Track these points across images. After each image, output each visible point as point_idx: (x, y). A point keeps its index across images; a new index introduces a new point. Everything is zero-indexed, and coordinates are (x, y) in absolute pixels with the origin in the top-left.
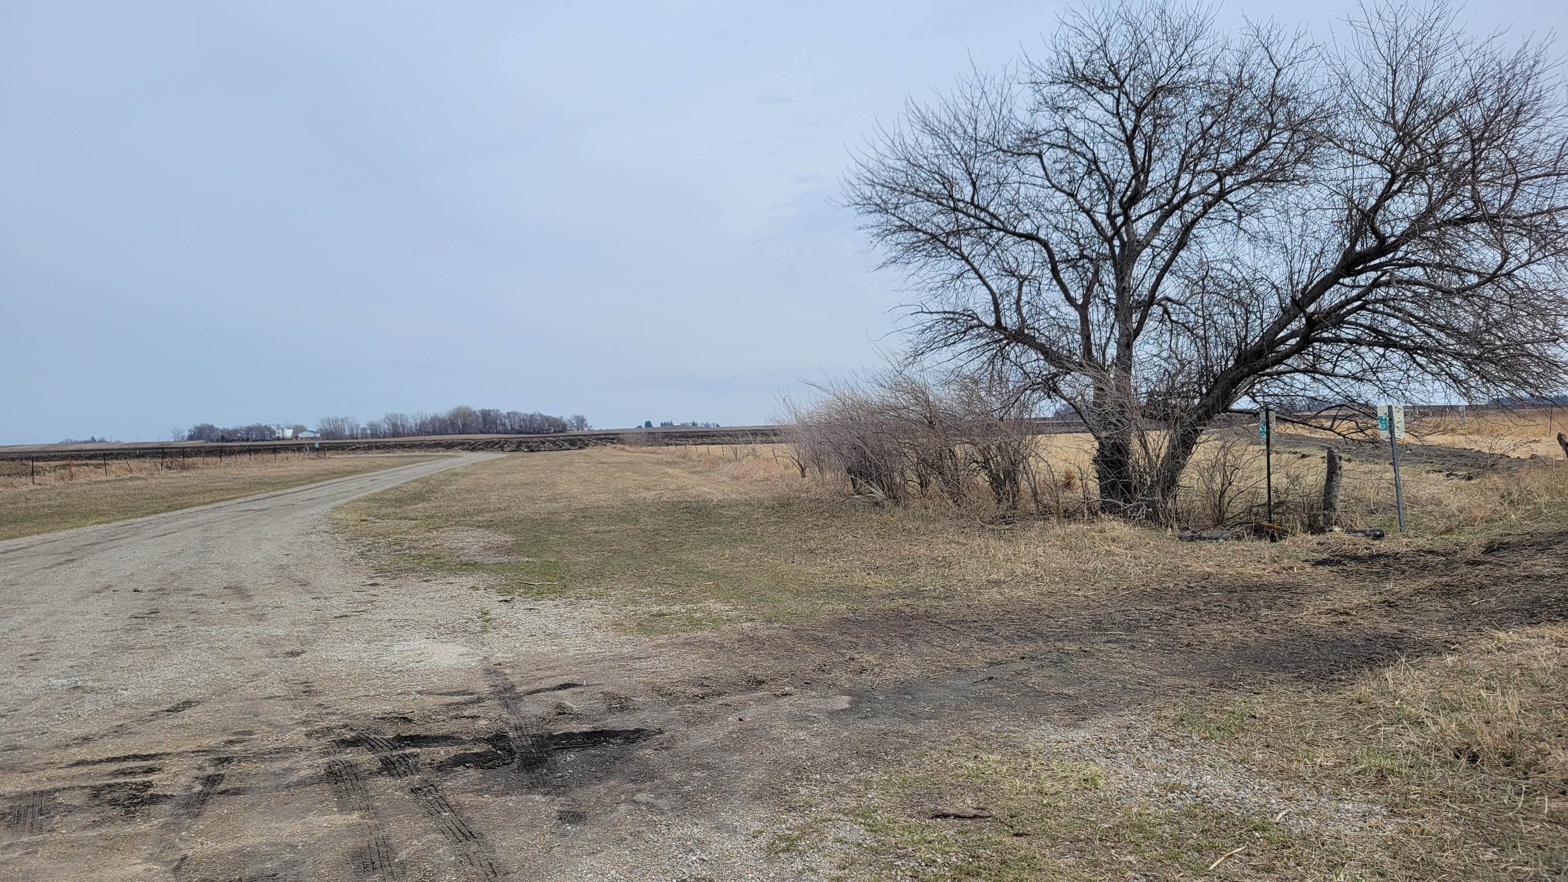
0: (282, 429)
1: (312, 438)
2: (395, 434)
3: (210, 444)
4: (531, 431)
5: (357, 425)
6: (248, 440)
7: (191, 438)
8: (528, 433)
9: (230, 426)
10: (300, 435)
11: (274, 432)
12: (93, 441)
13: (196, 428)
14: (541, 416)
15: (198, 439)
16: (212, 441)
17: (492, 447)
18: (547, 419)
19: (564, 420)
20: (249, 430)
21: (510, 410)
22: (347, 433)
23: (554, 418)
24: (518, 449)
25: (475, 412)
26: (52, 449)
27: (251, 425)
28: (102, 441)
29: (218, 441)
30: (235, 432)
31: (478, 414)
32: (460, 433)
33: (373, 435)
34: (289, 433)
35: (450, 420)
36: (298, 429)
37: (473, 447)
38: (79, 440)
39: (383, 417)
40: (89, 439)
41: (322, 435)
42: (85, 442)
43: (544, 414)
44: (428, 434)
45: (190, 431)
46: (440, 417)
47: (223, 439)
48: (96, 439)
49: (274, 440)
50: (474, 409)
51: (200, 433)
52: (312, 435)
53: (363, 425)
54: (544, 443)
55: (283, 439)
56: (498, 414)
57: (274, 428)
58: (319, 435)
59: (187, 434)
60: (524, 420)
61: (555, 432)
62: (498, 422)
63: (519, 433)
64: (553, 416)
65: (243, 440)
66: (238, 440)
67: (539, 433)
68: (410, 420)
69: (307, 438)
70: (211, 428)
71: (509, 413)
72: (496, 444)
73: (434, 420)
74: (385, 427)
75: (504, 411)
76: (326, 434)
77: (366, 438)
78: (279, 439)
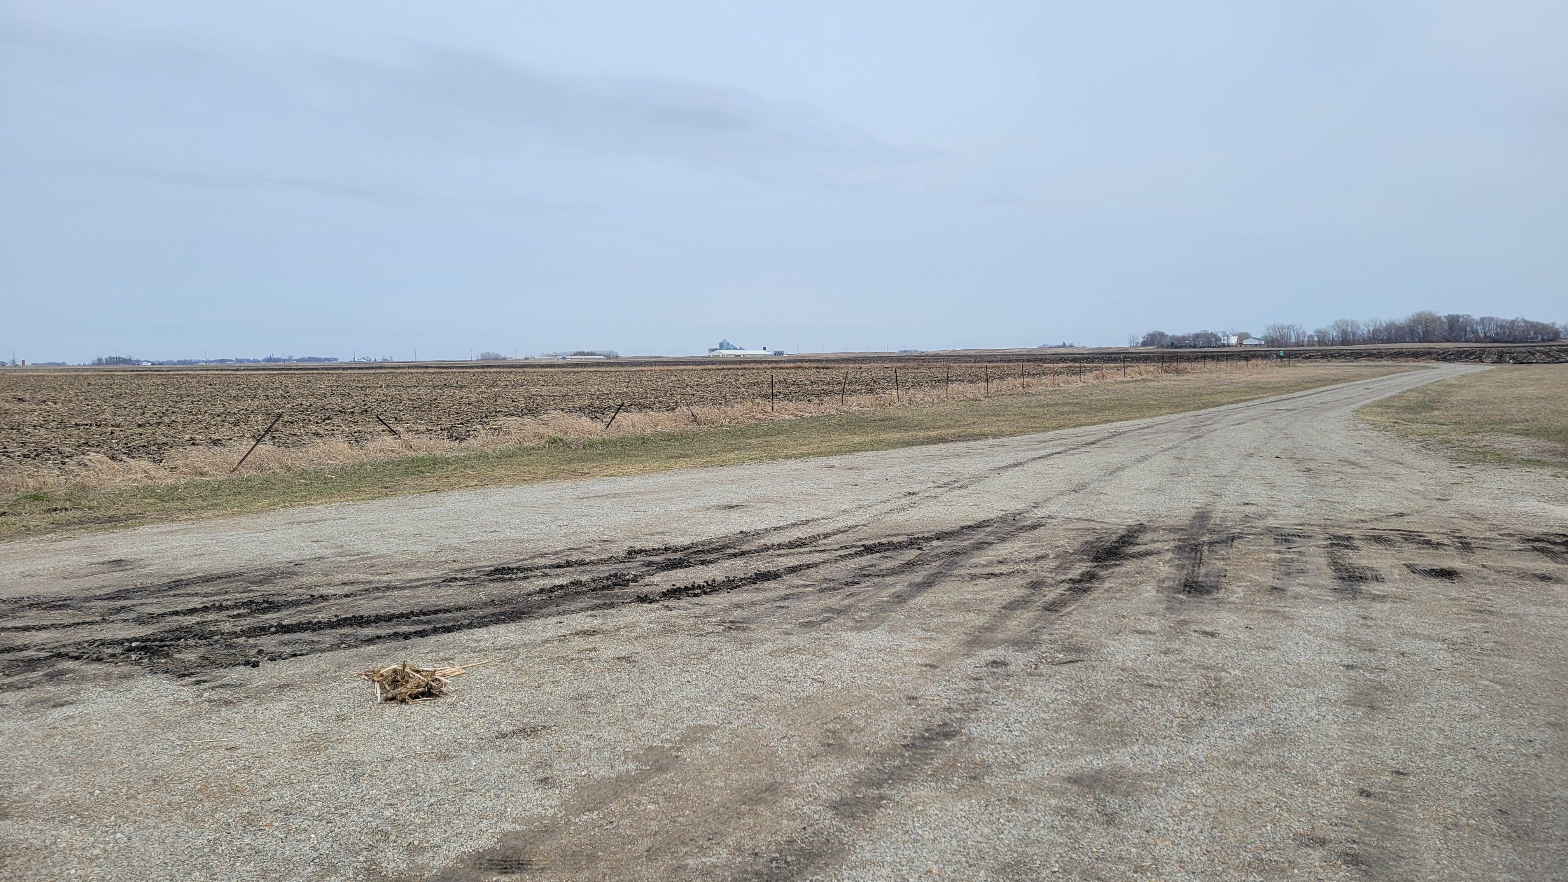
0: (1228, 336)
1: (1256, 345)
2: (1345, 341)
3: (1160, 350)
4: (1511, 339)
5: (1304, 333)
6: (1195, 347)
7: (1144, 344)
8: (1506, 342)
9: (1179, 333)
10: (1245, 342)
11: (1220, 339)
12: (1064, 345)
13: (1149, 335)
14: (1525, 321)
15: (1150, 345)
16: (1163, 347)
17: (1466, 357)
18: (1534, 326)
19: (1557, 326)
20: (1197, 336)
21: (1484, 316)
22: (1293, 340)
23: (1543, 325)
24: (1500, 359)
25: (1439, 318)
26: (1036, 353)
27: (1198, 331)
28: (1071, 346)
29: (1167, 348)
30: (1184, 338)
31: (1444, 319)
32: (1420, 342)
33: (1320, 343)
34: (1234, 340)
35: (1408, 326)
36: (1243, 336)
37: (1444, 357)
38: (1054, 345)
39: (1332, 324)
40: (1061, 344)
41: (1267, 342)
42: (1058, 347)
43: (1528, 319)
44: (1382, 341)
45: (1144, 337)
46: (1397, 323)
47: (1172, 345)
48: (1067, 344)
49: (1220, 347)
50: (1439, 315)
51: (1153, 339)
52: (1257, 342)
53: (1310, 332)
54: (1533, 354)
55: (1228, 346)
56: (1468, 320)
57: (1220, 335)
58: (1263, 342)
59: (1140, 340)
60: (1502, 327)
61: (1543, 340)
62: (1468, 329)
63: (1495, 341)
64: (1541, 321)
65: (1191, 347)
66: (1186, 347)
67: (1521, 341)
68: (1362, 327)
69: (1251, 346)
70: (1162, 335)
71: (1482, 319)
72: (1471, 354)
73: (1390, 327)
74: (1334, 334)
75: (1476, 316)
76: (1271, 342)
77: (1313, 345)
78: (1224, 346)
